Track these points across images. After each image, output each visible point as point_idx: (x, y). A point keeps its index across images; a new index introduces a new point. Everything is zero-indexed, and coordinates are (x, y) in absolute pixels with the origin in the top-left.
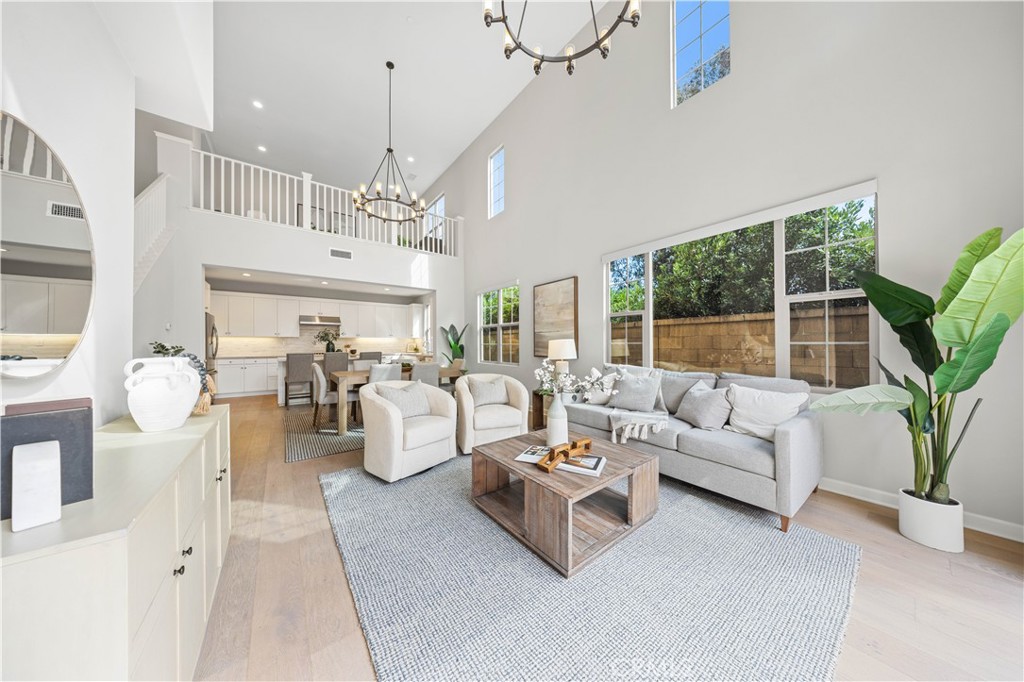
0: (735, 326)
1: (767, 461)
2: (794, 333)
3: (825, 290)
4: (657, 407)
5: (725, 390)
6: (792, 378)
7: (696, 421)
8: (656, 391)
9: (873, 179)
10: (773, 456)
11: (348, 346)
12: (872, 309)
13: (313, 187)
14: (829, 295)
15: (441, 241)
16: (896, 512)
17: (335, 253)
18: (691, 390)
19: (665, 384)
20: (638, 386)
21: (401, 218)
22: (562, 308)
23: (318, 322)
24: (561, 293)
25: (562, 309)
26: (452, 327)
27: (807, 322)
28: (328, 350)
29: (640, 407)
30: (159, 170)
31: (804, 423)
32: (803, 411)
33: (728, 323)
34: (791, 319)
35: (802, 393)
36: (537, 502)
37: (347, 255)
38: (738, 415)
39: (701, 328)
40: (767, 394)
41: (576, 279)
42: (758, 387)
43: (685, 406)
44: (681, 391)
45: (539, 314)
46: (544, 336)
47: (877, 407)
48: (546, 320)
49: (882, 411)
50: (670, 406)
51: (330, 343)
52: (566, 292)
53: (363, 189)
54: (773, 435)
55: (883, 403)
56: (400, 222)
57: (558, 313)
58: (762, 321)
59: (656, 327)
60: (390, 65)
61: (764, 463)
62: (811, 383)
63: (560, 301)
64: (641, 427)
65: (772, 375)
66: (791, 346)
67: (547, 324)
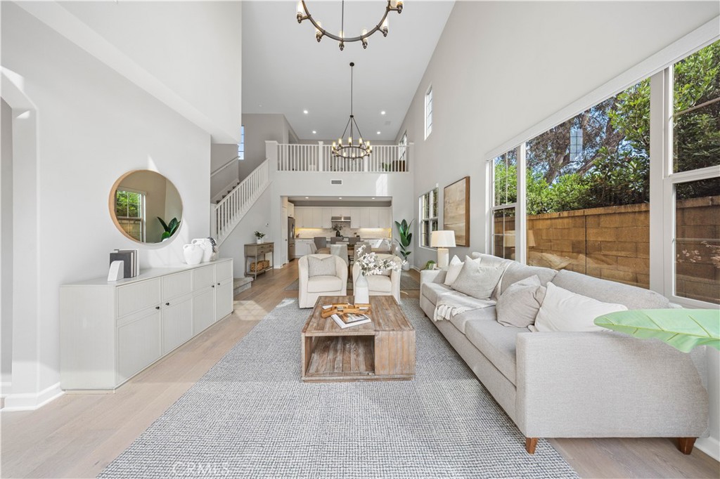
4: (494, 295)
10: (516, 363)
11: (355, 233)
13: (324, 147)
15: (404, 162)
17: (334, 182)
20: (477, 274)
21: (354, 156)
23: (343, 220)
24: (458, 192)
25: (458, 205)
26: (404, 221)
28: (337, 236)
30: (267, 157)
37: (339, 182)
41: (468, 179)
45: (447, 209)
46: (449, 227)
48: (450, 215)
51: (338, 232)
52: (461, 191)
53: (340, 142)
56: (353, 159)
57: (456, 208)
60: (352, 64)
61: (509, 368)
63: (458, 199)
67: (450, 218)
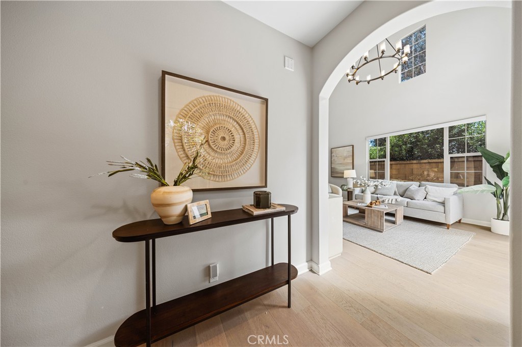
0: (424, 165)
1: (442, 208)
2: (452, 168)
3: (465, 152)
4: (395, 194)
5: (424, 187)
6: (451, 183)
7: (413, 197)
8: (395, 189)
9: (485, 115)
10: (444, 206)
12: (484, 159)
14: (466, 154)
16: (490, 228)
18: (410, 188)
19: (398, 186)
20: (387, 187)
22: (346, 158)
24: (346, 152)
27: (458, 163)
29: (389, 194)
31: (455, 197)
32: (455, 194)
33: (420, 163)
34: (451, 162)
35: (455, 188)
36: (371, 214)
38: (430, 195)
39: (407, 165)
40: (441, 188)
41: (353, 146)
42: (437, 186)
43: (408, 193)
44: (405, 188)
45: (334, 160)
46: (337, 169)
47: (483, 191)
48: (337, 162)
49: (484, 193)
50: (401, 194)
52: (348, 151)
54: (444, 201)
55: (485, 190)
57: (344, 160)
58: (437, 162)
59: (391, 165)
61: (441, 208)
62: (459, 186)
63: (345, 155)
64: (392, 200)
65: (442, 182)
66: (451, 173)
67: (338, 164)
